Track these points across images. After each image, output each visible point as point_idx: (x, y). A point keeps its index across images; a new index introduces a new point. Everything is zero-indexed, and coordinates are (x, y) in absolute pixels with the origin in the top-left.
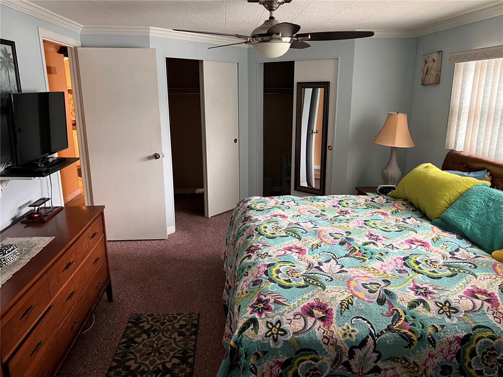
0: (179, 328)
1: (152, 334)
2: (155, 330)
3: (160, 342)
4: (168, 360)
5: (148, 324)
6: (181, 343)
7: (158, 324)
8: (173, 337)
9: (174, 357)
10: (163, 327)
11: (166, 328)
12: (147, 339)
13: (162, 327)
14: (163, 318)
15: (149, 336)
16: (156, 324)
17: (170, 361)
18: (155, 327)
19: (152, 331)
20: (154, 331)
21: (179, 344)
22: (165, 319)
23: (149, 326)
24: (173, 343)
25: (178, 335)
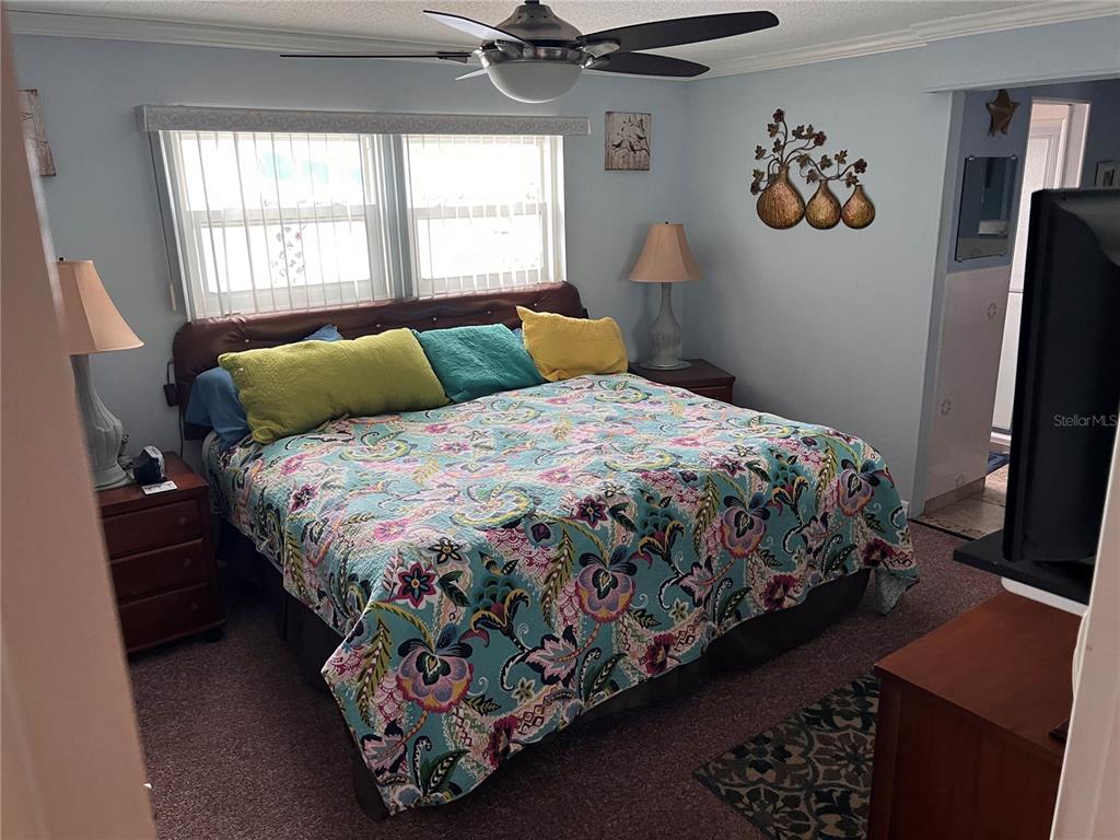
0: (772, 768)
1: (835, 795)
2: (821, 797)
3: (835, 768)
4: (850, 731)
5: (824, 825)
6: (800, 740)
7: (803, 808)
8: (803, 761)
9: (838, 729)
10: (798, 793)
11: (797, 786)
12: (855, 791)
13: (802, 795)
14: (776, 816)
15: (846, 795)
16: (807, 813)
17: (848, 727)
18: (814, 808)
19: (831, 800)
20: (827, 797)
21: (806, 742)
22: (776, 811)
23: (825, 818)
24: (815, 749)
25: (790, 755)
